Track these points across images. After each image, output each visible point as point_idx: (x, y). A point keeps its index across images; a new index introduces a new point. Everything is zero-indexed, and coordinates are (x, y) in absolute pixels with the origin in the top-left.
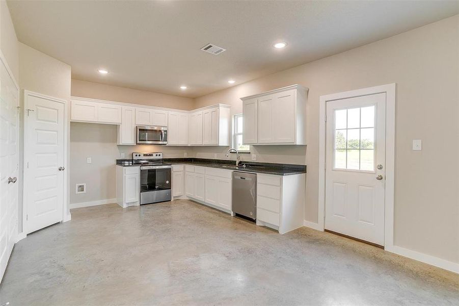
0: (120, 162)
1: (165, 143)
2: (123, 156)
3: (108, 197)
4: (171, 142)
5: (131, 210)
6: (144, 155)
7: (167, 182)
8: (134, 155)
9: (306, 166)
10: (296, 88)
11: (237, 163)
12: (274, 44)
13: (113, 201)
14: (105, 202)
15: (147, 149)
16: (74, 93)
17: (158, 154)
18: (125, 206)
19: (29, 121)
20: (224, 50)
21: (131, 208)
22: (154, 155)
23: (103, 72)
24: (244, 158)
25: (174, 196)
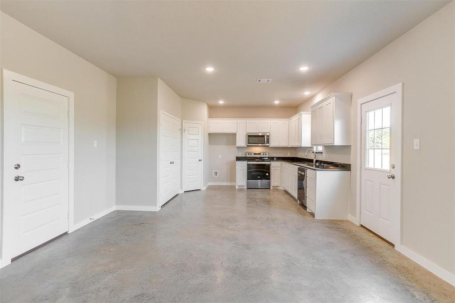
0: (238, 159)
1: (267, 145)
2: (240, 155)
3: (231, 181)
4: (273, 144)
5: (240, 191)
6: (254, 154)
7: (267, 174)
8: (247, 153)
9: (350, 165)
10: (334, 96)
11: (314, 162)
12: (299, 68)
13: (232, 184)
14: (229, 184)
15: (257, 150)
16: (210, 116)
17: (265, 153)
18: (237, 187)
19: (185, 134)
20: (270, 80)
21: (241, 190)
22: (262, 154)
23: (221, 102)
24: (320, 158)
25: (273, 185)
